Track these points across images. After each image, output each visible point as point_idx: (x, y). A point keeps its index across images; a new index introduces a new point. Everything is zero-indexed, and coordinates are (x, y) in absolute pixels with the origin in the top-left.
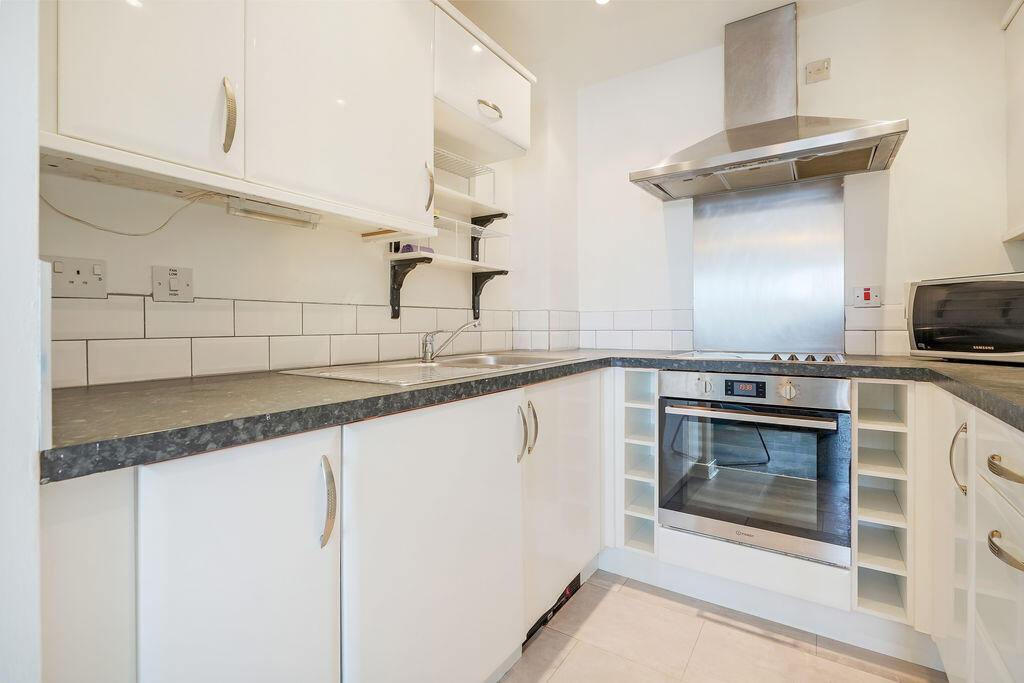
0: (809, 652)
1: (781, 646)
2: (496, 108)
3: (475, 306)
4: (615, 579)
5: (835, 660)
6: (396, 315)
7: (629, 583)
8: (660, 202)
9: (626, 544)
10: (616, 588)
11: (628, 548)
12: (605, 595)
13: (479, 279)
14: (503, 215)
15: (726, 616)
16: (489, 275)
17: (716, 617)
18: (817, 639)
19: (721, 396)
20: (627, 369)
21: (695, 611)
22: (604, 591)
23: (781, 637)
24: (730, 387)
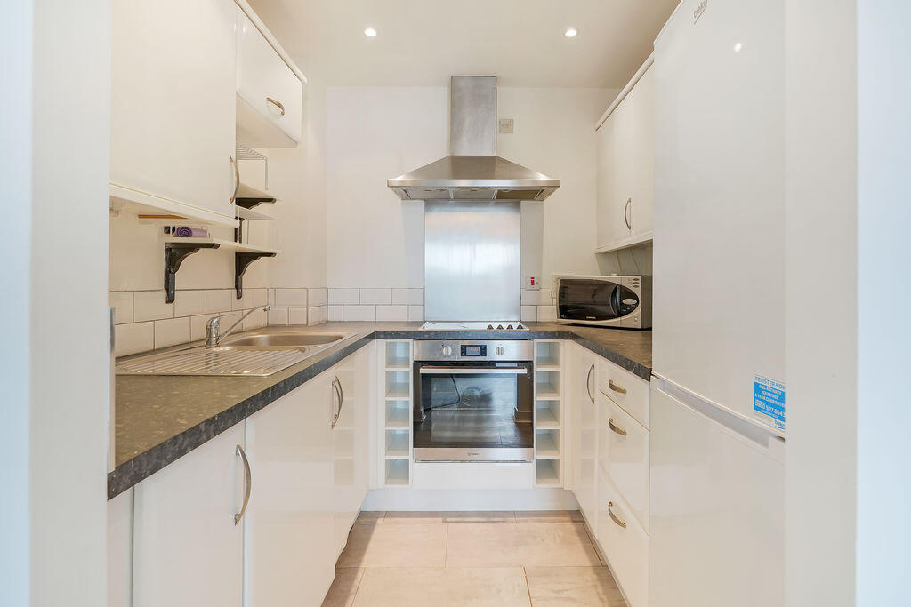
0: (512, 522)
1: (496, 525)
2: (279, 105)
3: (238, 286)
4: (377, 514)
5: (526, 522)
6: (170, 300)
7: (388, 514)
8: (400, 200)
9: (386, 484)
10: (380, 521)
11: (388, 486)
12: (373, 529)
13: (243, 260)
14: (270, 200)
15: (460, 516)
16: (255, 256)
17: (454, 519)
18: (515, 514)
19: (459, 358)
20: (388, 341)
21: (441, 519)
22: (372, 526)
23: (496, 519)
24: (464, 351)
